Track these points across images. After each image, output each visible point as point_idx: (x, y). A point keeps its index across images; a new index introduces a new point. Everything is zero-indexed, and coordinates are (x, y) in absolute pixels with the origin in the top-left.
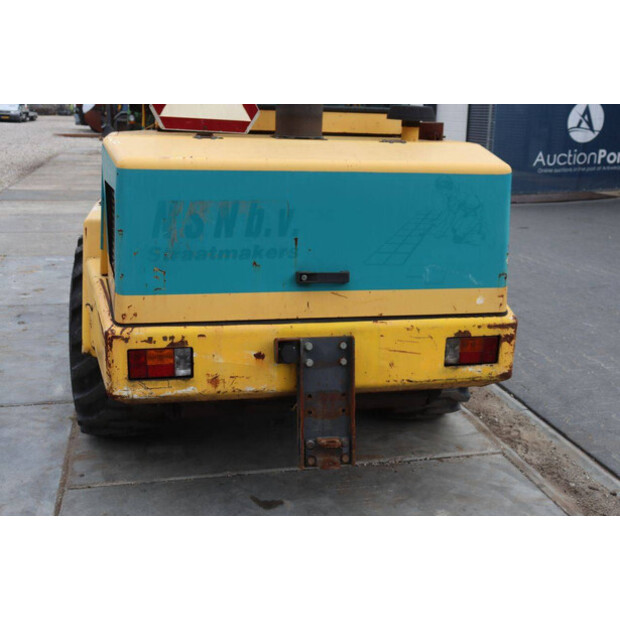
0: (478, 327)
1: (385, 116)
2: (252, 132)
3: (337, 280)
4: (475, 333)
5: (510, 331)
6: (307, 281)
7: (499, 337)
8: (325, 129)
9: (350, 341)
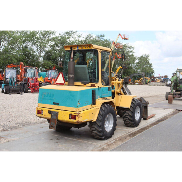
0: (73, 113)
1: (81, 83)
2: (65, 85)
3: (58, 104)
4: (73, 114)
5: (77, 115)
6: (55, 104)
7: (76, 115)
8: (75, 85)
9: (58, 113)
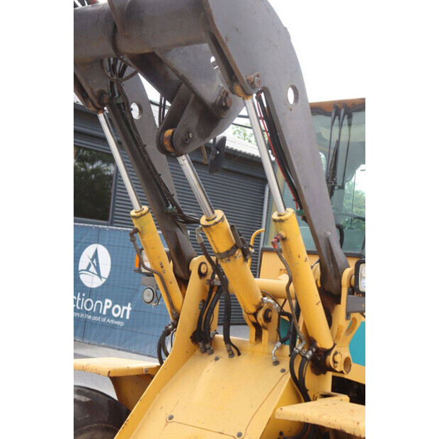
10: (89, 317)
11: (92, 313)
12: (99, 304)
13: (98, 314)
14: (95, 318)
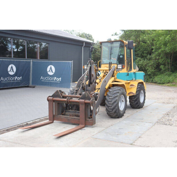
10: (51, 81)
11: (52, 80)
12: (53, 79)
13: (53, 80)
14: (53, 82)
